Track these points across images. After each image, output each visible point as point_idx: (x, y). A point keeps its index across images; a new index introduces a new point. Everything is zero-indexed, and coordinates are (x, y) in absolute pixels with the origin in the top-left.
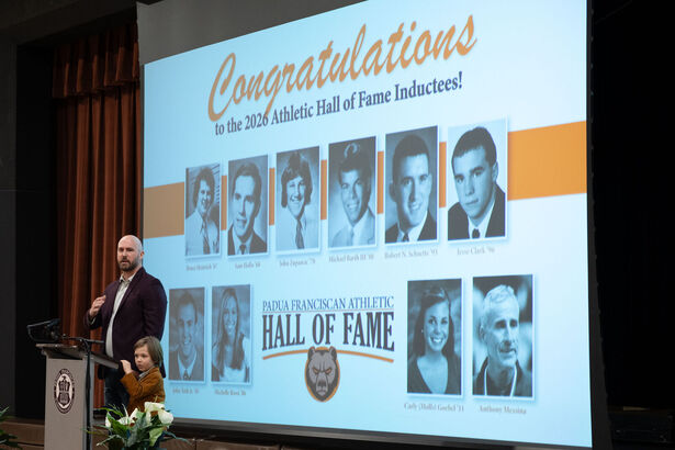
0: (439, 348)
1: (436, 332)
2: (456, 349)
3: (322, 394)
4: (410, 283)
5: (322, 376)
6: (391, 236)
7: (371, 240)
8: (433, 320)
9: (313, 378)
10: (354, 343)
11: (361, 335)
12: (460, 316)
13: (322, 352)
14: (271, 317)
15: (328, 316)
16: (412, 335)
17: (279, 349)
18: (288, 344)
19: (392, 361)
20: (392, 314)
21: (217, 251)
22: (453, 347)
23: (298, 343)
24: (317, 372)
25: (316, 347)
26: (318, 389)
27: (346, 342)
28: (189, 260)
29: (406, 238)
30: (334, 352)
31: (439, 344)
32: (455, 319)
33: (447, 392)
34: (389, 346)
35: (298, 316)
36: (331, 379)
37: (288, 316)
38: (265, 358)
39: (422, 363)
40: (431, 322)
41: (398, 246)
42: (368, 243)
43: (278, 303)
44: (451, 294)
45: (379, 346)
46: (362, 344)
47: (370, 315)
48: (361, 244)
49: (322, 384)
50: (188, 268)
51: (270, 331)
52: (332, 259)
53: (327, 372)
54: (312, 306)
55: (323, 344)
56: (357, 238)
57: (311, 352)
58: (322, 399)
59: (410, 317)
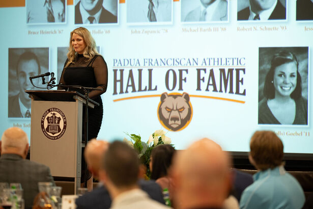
0: (288, 93)
1: (285, 83)
2: (303, 94)
3: (175, 126)
4: (261, 49)
5: (175, 114)
6: (243, 15)
7: (224, 17)
8: (282, 74)
9: (166, 115)
10: (207, 90)
11: (214, 84)
12: (306, 72)
13: (175, 96)
14: (122, 71)
15: (181, 71)
16: (263, 85)
17: (130, 94)
18: (140, 90)
19: (243, 102)
20: (244, 70)
21: (63, 20)
22: (300, 93)
23: (150, 89)
24: (170, 111)
25: (169, 92)
26: (170, 122)
27: (199, 88)
28: (30, 26)
29: (257, 18)
30: (187, 97)
31: (288, 90)
32: (302, 74)
33: (295, 123)
34: (241, 91)
35: (150, 71)
36: (184, 115)
37: (140, 71)
38: (115, 101)
39: (272, 104)
40: (280, 75)
41: (250, 23)
42: (221, 19)
43: (129, 61)
44: (299, 57)
45: (231, 92)
46: (215, 90)
47: (222, 71)
48: (213, 20)
49: (175, 119)
50: (29, 32)
51: (121, 81)
52: (184, 30)
53: (180, 111)
54: (165, 63)
55: (176, 91)
56: (209, 16)
57: (163, 97)
58: (175, 129)
59: (261, 72)
